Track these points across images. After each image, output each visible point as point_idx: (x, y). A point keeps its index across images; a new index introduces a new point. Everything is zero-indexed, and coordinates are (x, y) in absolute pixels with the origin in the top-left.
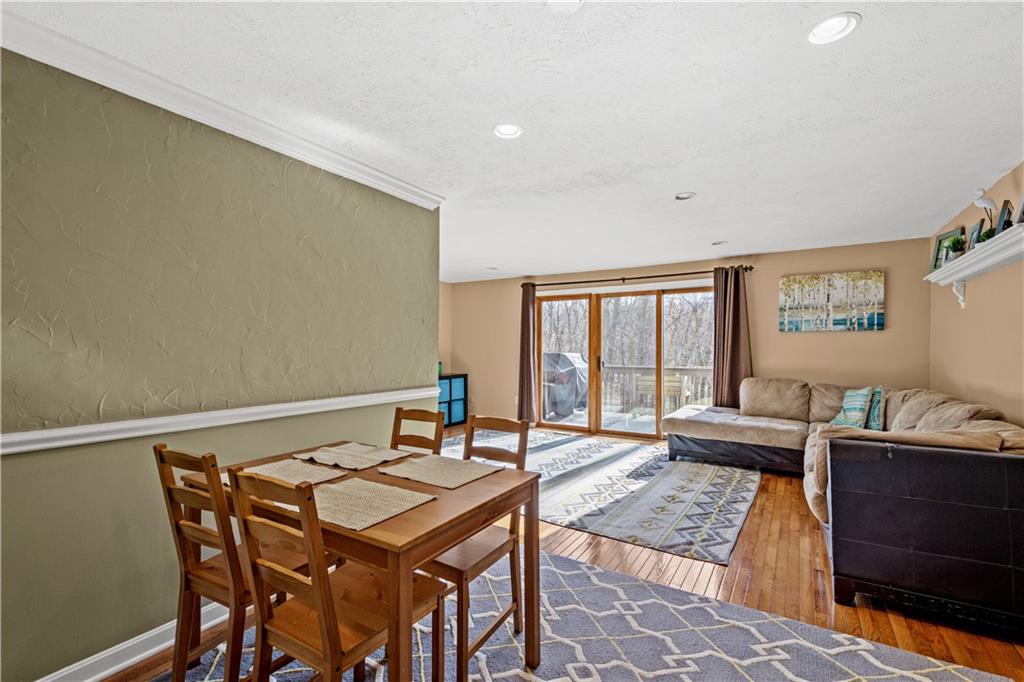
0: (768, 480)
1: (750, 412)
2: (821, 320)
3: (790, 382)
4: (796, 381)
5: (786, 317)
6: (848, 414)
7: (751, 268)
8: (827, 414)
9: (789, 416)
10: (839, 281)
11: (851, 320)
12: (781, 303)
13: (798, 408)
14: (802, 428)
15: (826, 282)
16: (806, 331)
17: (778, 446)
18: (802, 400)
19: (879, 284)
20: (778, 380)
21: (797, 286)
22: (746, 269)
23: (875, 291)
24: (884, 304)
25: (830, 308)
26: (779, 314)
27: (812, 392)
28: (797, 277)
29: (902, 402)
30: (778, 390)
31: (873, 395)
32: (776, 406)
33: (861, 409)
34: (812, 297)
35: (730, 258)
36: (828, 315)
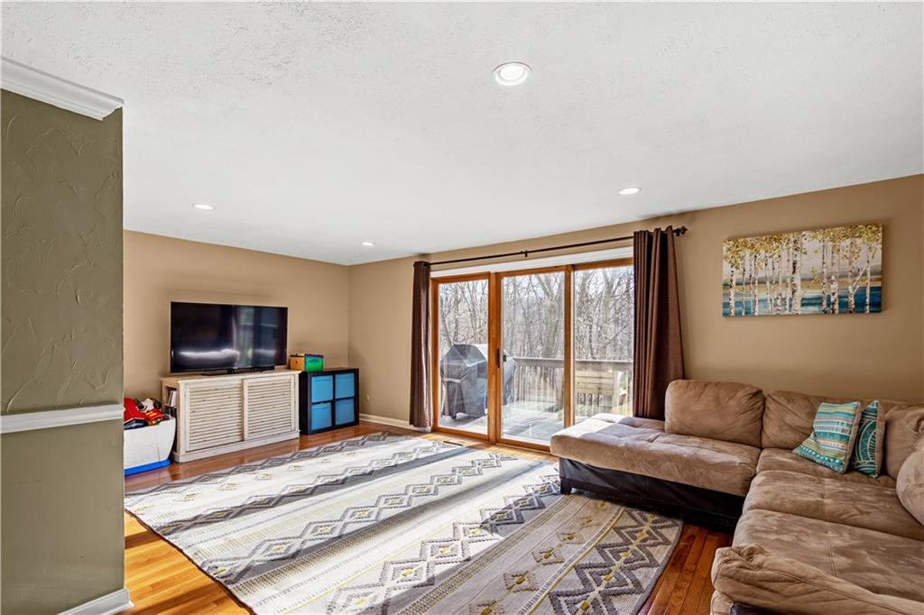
0: (692, 537)
1: (676, 429)
2: (784, 299)
3: (734, 387)
4: (742, 386)
5: (732, 297)
6: (821, 441)
7: (684, 230)
8: (790, 437)
9: (731, 438)
10: (811, 243)
11: (829, 297)
12: (726, 277)
13: (744, 426)
14: (748, 461)
15: (791, 245)
16: (760, 316)
17: (707, 487)
18: (750, 415)
19: (874, 244)
20: (717, 384)
21: (748, 252)
22: (678, 231)
23: (868, 255)
24: (881, 273)
25: (798, 282)
26: (721, 291)
27: (768, 404)
28: (748, 239)
29: (917, 429)
30: (717, 399)
31: (863, 414)
32: (712, 422)
33: (842, 437)
34: (770, 266)
35: (656, 219)
36: (794, 292)
